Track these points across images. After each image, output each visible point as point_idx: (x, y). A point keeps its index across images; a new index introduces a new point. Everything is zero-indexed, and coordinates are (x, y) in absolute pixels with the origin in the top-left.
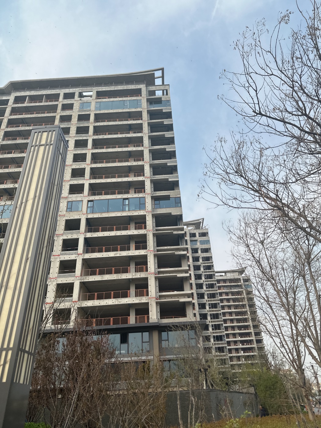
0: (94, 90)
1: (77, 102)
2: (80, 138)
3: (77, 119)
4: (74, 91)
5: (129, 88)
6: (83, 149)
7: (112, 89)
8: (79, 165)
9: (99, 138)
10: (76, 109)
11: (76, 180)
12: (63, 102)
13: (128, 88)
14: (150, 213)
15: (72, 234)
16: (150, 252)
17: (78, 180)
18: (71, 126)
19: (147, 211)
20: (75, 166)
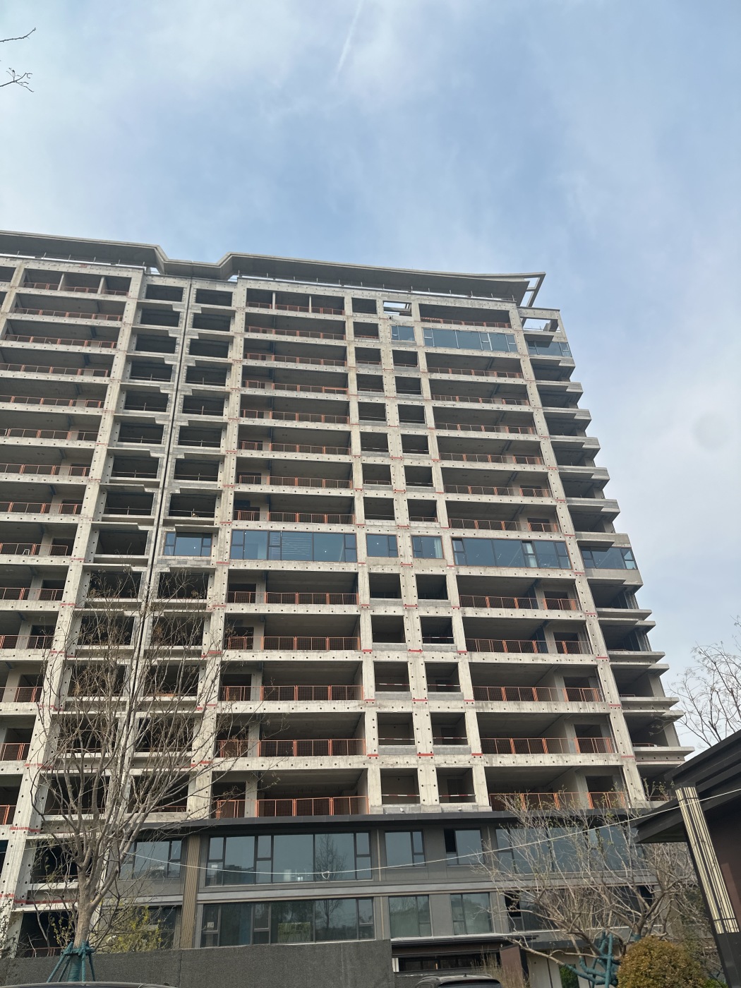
0: (414, 300)
1: (384, 323)
2: (406, 401)
3: (392, 360)
4: (372, 296)
5: (484, 308)
6: (418, 427)
7: (450, 305)
8: (417, 459)
9: (446, 406)
10: (386, 337)
11: (418, 491)
12: (356, 318)
13: (481, 307)
14: (582, 577)
15: (436, 607)
16: (601, 660)
17: (423, 492)
18: (384, 375)
19: (575, 571)
20: (411, 461)
